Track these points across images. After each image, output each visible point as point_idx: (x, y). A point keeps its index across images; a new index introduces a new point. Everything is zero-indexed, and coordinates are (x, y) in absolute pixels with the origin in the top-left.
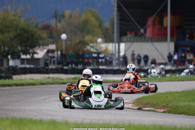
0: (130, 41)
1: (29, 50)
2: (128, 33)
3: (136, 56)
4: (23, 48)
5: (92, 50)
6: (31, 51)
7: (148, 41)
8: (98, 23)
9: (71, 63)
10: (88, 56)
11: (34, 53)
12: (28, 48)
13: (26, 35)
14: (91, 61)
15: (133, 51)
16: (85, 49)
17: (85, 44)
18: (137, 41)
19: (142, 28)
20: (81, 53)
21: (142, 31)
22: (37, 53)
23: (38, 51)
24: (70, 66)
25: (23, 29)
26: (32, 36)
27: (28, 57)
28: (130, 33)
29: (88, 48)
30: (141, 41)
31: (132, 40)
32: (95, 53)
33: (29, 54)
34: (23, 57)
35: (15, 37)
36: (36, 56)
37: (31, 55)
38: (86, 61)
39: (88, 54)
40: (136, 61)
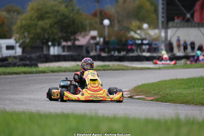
0: (176, 27)
1: (70, 37)
2: (176, 18)
3: (182, 42)
4: (64, 35)
5: (136, 36)
6: (72, 37)
7: (194, 26)
8: (153, 8)
9: (114, 50)
10: (131, 43)
11: (75, 40)
12: (69, 35)
13: (66, 21)
14: (134, 48)
15: (178, 37)
16: (129, 35)
17: (129, 30)
18: (183, 27)
19: (188, 12)
20: (124, 40)
21: (188, 16)
22: (78, 40)
23: (80, 38)
24: (113, 53)
25: (63, 15)
26: (74, 22)
27: (69, 43)
28: (178, 18)
29: (132, 34)
30: (187, 27)
31: (178, 25)
32: (138, 39)
33: (70, 40)
34: (64, 44)
35: (56, 23)
36: (77, 43)
37: (72, 41)
38: (129, 47)
39: (131, 41)
40: (182, 48)
